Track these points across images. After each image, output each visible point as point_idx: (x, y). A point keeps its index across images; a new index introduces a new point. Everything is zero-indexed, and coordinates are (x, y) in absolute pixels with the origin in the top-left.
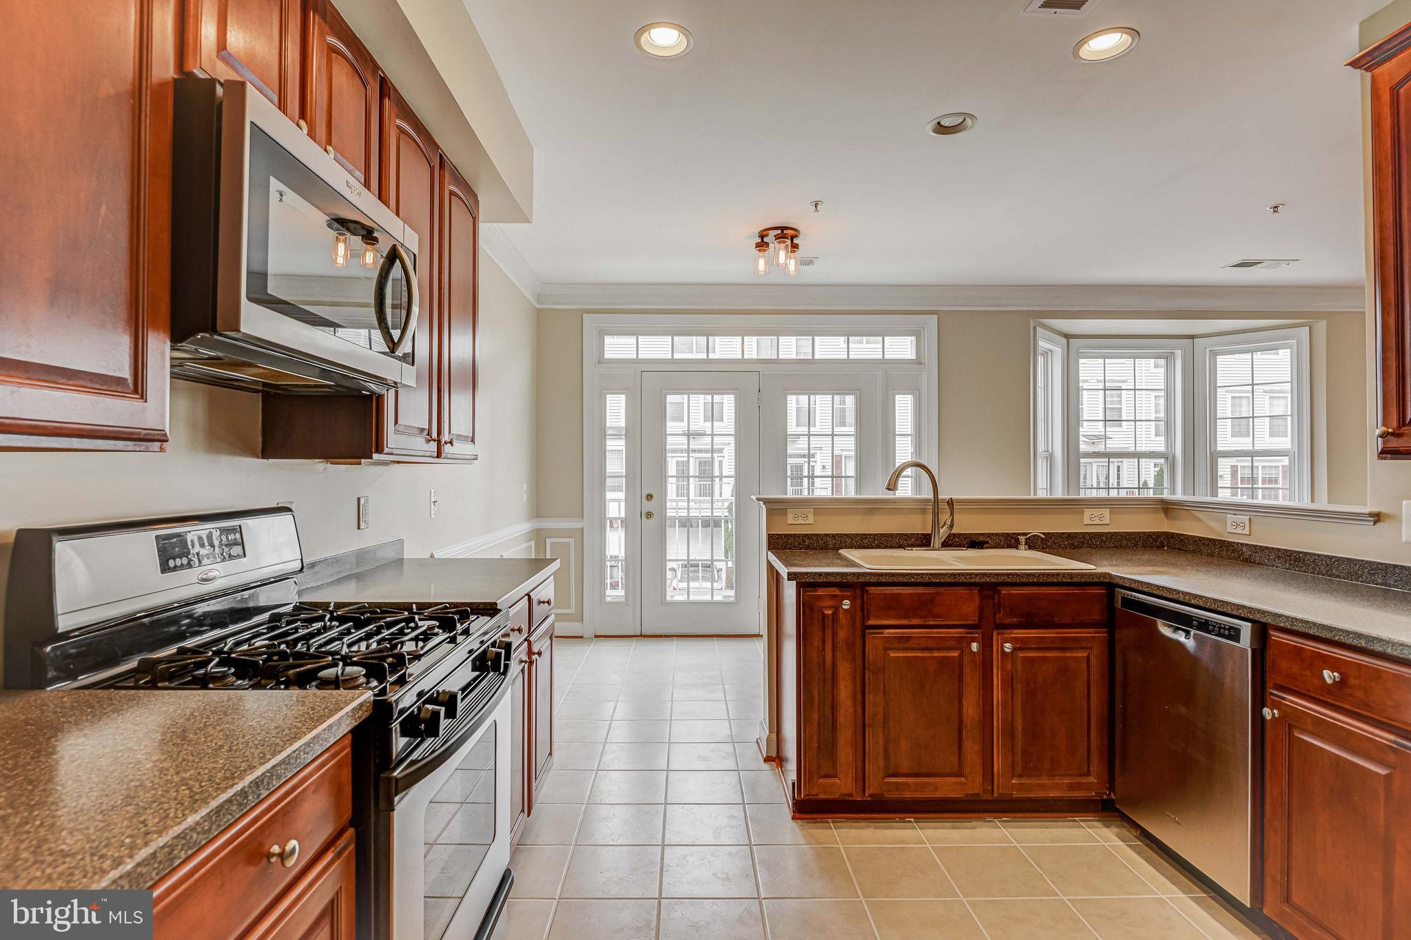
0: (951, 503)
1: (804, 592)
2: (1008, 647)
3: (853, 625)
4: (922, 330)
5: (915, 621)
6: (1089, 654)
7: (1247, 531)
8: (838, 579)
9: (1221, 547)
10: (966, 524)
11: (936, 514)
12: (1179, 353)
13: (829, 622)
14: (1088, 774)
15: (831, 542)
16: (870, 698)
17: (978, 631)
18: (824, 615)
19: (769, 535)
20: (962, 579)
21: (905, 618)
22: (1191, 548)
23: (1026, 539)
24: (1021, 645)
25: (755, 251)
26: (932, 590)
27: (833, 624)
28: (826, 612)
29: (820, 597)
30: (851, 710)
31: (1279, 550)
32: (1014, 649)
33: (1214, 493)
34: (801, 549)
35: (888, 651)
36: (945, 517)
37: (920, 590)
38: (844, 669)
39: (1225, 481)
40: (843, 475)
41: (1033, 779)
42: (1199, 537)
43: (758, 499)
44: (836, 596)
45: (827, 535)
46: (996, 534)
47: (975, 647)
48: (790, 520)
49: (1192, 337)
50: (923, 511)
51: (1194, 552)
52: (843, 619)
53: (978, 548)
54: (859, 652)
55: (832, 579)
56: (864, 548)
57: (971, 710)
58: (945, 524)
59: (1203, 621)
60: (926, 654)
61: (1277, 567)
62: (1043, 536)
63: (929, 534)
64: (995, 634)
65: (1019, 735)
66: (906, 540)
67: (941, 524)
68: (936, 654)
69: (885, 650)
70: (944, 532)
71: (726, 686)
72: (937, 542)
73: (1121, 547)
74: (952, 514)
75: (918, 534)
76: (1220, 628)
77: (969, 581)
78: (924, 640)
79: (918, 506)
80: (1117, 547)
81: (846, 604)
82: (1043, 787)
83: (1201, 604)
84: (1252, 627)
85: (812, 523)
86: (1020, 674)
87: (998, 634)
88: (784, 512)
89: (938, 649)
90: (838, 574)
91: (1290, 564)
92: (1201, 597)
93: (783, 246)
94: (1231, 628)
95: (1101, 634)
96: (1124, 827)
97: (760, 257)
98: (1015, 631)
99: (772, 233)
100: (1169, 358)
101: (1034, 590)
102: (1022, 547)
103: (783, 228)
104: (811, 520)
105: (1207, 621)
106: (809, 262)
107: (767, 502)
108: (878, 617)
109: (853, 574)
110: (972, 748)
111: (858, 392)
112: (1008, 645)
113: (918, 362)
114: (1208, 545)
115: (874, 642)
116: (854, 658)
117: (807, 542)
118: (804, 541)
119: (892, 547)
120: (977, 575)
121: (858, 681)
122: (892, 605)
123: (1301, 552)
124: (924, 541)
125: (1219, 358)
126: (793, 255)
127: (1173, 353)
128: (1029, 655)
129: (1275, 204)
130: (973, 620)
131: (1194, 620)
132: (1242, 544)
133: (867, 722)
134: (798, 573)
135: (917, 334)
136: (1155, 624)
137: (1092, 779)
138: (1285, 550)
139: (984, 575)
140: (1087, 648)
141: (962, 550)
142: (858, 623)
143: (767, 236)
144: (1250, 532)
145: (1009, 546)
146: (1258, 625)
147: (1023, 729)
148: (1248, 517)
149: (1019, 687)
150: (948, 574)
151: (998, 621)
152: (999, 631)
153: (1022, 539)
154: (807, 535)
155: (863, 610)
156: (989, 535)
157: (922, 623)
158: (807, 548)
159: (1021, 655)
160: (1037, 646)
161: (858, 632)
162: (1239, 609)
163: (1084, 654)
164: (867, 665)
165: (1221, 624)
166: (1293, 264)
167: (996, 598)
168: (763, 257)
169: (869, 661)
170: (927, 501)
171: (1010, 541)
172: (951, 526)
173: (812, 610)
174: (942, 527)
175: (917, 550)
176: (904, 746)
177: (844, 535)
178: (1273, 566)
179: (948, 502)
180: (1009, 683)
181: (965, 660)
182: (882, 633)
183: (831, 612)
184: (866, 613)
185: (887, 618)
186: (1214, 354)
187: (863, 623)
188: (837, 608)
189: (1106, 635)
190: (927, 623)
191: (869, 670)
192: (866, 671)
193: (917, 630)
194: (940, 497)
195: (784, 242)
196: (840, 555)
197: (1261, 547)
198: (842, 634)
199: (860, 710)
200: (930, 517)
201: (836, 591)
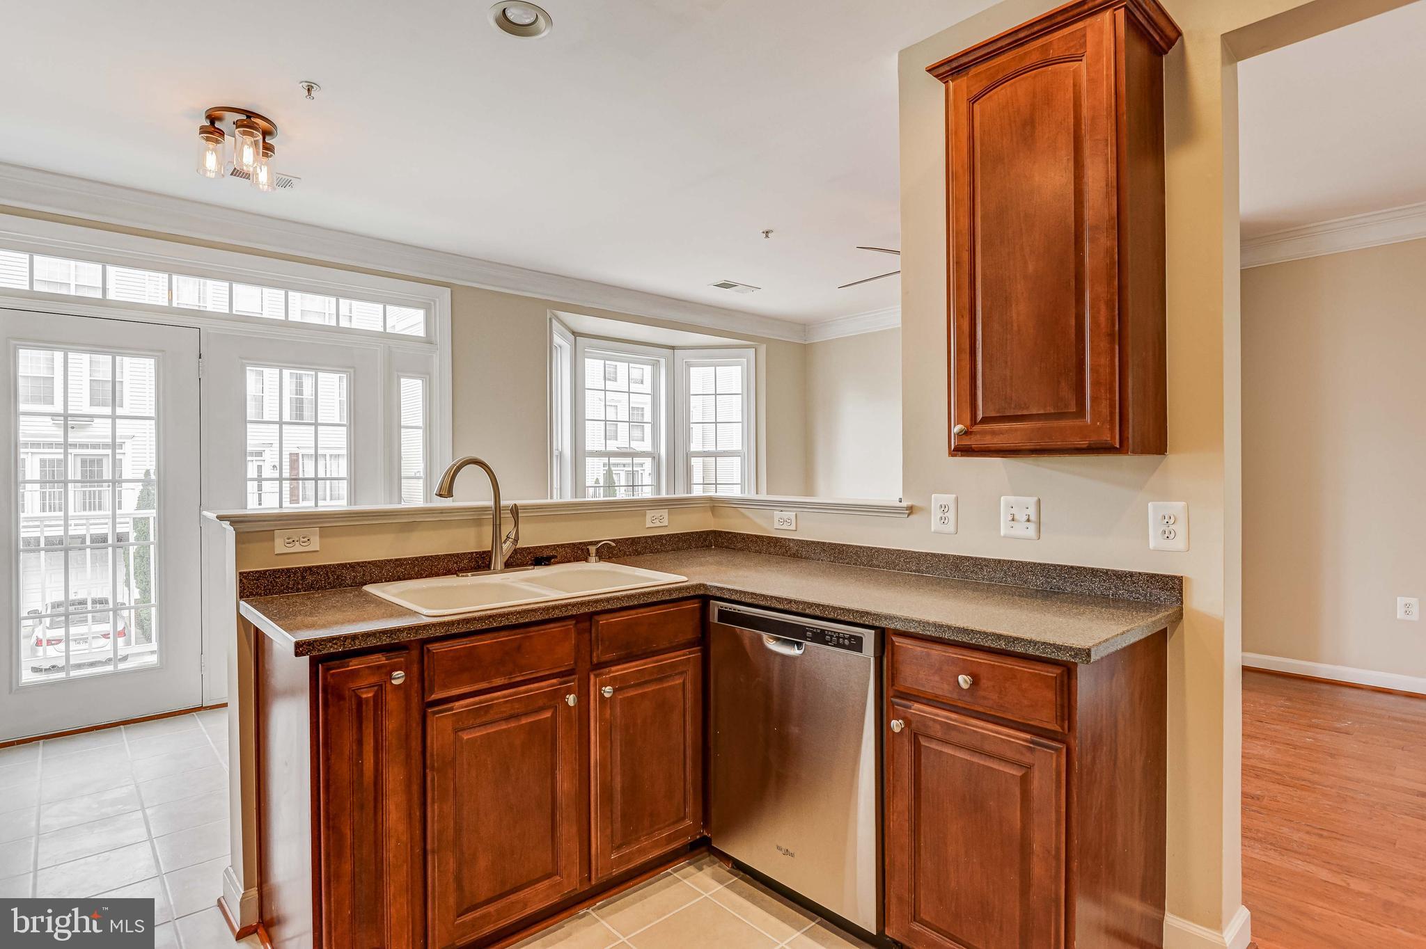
0: (515, 511)
1: (327, 670)
2: (608, 691)
3: (407, 709)
4: (432, 303)
5: (498, 682)
6: (684, 680)
7: (793, 527)
8: (386, 641)
9: (769, 543)
10: (533, 536)
11: (497, 527)
12: (663, 361)
13: (368, 712)
14: (684, 818)
15: (349, 576)
16: (433, 811)
17: (573, 677)
18: (360, 702)
19: (240, 573)
20: (557, 614)
21: (483, 680)
22: (739, 545)
23: (597, 549)
24: (621, 685)
25: (199, 140)
26: (517, 636)
27: (375, 710)
28: (364, 696)
29: (354, 674)
30: (404, 838)
31: (824, 544)
32: (615, 691)
33: (689, 490)
34: (298, 590)
35: (460, 733)
36: (507, 528)
37: (503, 637)
38: (394, 777)
39: (697, 477)
40: (301, 476)
41: (633, 845)
42: (747, 535)
43: (221, 518)
44: (379, 667)
45: (343, 566)
46: (562, 545)
47: (571, 700)
48: (280, 546)
49: (673, 348)
50: (478, 522)
51: (741, 550)
52: (393, 703)
53: (546, 565)
54: (416, 744)
55: (373, 642)
56: (399, 579)
57: (565, 784)
58: (508, 537)
59: (819, 631)
60: (513, 724)
61: (822, 560)
62: (613, 544)
63: (489, 551)
64: (592, 677)
65: (618, 797)
66: (457, 563)
67: (504, 538)
68: (524, 721)
69: (456, 731)
70: (507, 547)
71: (148, 812)
72: (498, 562)
73: (679, 549)
74: (516, 524)
75: (472, 553)
76: (838, 638)
77: (565, 614)
78: (508, 705)
79: (474, 516)
80: (675, 550)
81: (398, 677)
82: (641, 851)
83: (818, 613)
84: (875, 633)
85: (318, 549)
86: (618, 721)
87: (596, 676)
88: (269, 535)
89: (526, 714)
90: (384, 632)
91: (835, 557)
92: (818, 606)
93: (249, 139)
94: (851, 636)
95: (694, 654)
96: (715, 863)
97: (209, 149)
98: (613, 669)
99: (231, 117)
100: (655, 365)
101: (633, 614)
102: (593, 558)
103: (250, 114)
104: (315, 544)
105: (823, 631)
106: (285, 183)
107: (235, 521)
108: (445, 686)
109: (410, 629)
110: (568, 831)
111: (352, 370)
112: (608, 689)
113: (428, 341)
114: (756, 542)
115: (440, 727)
116: (408, 757)
117: (310, 579)
118: (303, 578)
119: (437, 575)
120: (574, 605)
121: (416, 788)
122: (468, 665)
123: (844, 545)
124: (479, 563)
125: (692, 369)
126: (265, 159)
127: (659, 361)
128: (629, 695)
129: (766, 229)
130: (568, 664)
131: (807, 631)
132: (789, 540)
133: (429, 847)
134: (316, 641)
135: (427, 308)
136: (760, 639)
137: (689, 822)
138: (830, 543)
139: (582, 604)
140: (682, 673)
141: (528, 570)
142: (415, 700)
143: (220, 119)
144: (796, 528)
145: (577, 559)
146: (878, 630)
147: (623, 788)
148: (795, 513)
149: (617, 737)
150: (539, 609)
151: (595, 660)
152: (595, 672)
153: (593, 549)
154: (310, 568)
155: (422, 680)
156: (555, 547)
157: (506, 681)
158: (311, 587)
159: (621, 697)
160: (637, 682)
161: (416, 715)
162: (863, 617)
163: (679, 681)
164: (428, 762)
165: (839, 633)
166: (757, 291)
167: (593, 630)
168: (214, 150)
169: (432, 755)
170: (484, 509)
171: (578, 553)
172: (516, 540)
173: (341, 697)
174: (505, 542)
175: (472, 575)
176: (483, 863)
177: (369, 563)
178: (818, 560)
179: (511, 510)
180: (606, 736)
181: (559, 719)
182: (451, 709)
183: (370, 695)
184: (427, 684)
185: (458, 686)
186: (689, 365)
187: (423, 698)
188: (380, 688)
189: (699, 654)
190: (513, 680)
191: (433, 769)
192: (428, 771)
193: (499, 693)
194: (503, 503)
195: (252, 135)
196: (367, 594)
197: (807, 541)
198: (391, 725)
199: (418, 832)
200: (488, 530)
201: (380, 659)
